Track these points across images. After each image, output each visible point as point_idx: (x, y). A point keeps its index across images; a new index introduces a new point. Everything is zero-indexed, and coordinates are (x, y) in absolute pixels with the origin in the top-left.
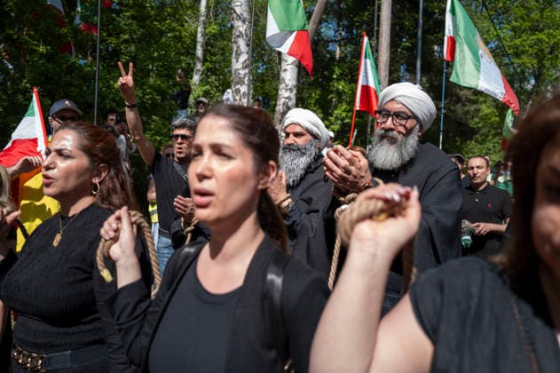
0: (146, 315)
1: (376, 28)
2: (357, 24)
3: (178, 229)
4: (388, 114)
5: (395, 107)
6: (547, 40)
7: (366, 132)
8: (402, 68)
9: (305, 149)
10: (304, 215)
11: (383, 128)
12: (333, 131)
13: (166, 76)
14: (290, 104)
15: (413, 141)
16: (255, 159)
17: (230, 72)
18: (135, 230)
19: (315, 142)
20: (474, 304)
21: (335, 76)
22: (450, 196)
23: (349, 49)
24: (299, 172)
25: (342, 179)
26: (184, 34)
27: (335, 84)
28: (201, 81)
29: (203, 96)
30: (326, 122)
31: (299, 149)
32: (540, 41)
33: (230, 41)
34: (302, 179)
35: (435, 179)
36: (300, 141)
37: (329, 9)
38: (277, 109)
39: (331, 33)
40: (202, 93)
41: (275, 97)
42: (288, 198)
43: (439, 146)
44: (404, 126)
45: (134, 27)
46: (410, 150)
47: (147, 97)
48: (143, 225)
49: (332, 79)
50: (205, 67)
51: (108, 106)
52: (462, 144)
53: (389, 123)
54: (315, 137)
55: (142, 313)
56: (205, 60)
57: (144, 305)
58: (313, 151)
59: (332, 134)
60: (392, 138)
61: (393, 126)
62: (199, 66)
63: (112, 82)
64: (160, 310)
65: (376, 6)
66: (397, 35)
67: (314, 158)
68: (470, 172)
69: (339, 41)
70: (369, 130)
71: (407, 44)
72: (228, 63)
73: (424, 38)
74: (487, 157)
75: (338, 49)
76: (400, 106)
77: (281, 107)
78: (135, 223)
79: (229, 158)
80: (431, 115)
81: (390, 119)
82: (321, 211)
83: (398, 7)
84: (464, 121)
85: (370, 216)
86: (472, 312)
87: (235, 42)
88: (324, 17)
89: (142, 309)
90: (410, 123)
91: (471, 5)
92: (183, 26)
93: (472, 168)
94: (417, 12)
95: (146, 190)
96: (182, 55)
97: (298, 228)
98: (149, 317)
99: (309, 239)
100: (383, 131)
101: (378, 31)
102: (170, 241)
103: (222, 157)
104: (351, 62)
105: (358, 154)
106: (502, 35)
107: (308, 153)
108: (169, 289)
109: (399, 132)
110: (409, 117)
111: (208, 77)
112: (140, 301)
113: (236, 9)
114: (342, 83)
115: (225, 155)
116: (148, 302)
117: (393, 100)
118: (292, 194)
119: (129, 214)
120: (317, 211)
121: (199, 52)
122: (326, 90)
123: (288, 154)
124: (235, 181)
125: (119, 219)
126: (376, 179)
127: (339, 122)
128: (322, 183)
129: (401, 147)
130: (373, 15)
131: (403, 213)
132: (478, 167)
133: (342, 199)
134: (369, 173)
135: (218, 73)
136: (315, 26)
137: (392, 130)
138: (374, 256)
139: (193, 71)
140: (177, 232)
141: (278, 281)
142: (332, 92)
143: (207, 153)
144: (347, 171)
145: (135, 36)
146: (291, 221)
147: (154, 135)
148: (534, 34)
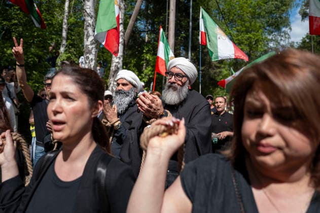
0: (21, 198)
1: (167, 26)
2: (156, 23)
3: (48, 140)
4: (172, 74)
5: (176, 70)
6: (253, 37)
7: (162, 83)
8: (182, 48)
9: (128, 93)
10: (127, 130)
11: (170, 82)
12: (144, 82)
13: (42, 47)
14: (119, 66)
15: (185, 89)
16: (89, 100)
17: (83, 46)
18: (15, 144)
19: (134, 89)
20: (213, 179)
21: (144, 51)
22: (205, 119)
23: (153, 36)
24: (125, 106)
25: (148, 111)
26: (54, 22)
27: (145, 56)
28: (66, 51)
29: (67, 60)
30: (140, 77)
31: (125, 93)
32: (250, 38)
33: (84, 28)
34: (127, 110)
35: (197, 110)
36: (126, 88)
37: (142, 13)
38: (111, 69)
39: (143, 27)
40: (65, 58)
41: (110, 62)
42: (118, 120)
43: (199, 92)
44: (181, 81)
45: (21, 16)
46: (184, 94)
47: (30, 60)
48: (20, 141)
49: (143, 53)
50: (68, 43)
51: (3, 65)
52: (213, 89)
53: (173, 79)
54: (134, 86)
55: (18, 197)
56: (67, 39)
57: (20, 192)
58: (133, 94)
59: (143, 84)
60: (175, 87)
61: (175, 81)
62: (64, 42)
63: (5, 50)
64: (30, 194)
65: (167, 14)
66: (178, 30)
67: (134, 98)
68: (216, 105)
69: (147, 31)
70: (164, 81)
71: (184, 35)
72: (82, 41)
73: (193, 33)
74: (225, 97)
75: (147, 36)
76: (179, 70)
77: (114, 68)
78: (15, 140)
79: (73, 100)
80: (195, 75)
81: (174, 77)
82: (136, 129)
83: (179, 14)
84: (214, 78)
85: (158, 134)
86: (212, 183)
87: (86, 29)
88: (138, 17)
89: (18, 195)
90: (184, 80)
91: (216, 16)
92: (54, 17)
93: (217, 102)
94: (189, 18)
95: (28, 117)
96: (54, 34)
97: (124, 138)
98: (23, 199)
99: (130, 144)
100: (170, 84)
101: (168, 27)
102: (43, 149)
103: (69, 100)
104: (154, 44)
105: (156, 96)
106: (232, 33)
107: (130, 95)
108: (37, 179)
109: (178, 84)
110: (183, 76)
111: (70, 49)
112: (17, 190)
113: (87, 10)
114: (149, 55)
115: (70, 98)
116: (23, 189)
117: (175, 66)
118: (121, 118)
119: (11, 135)
120: (134, 128)
121: (64, 34)
122: (140, 59)
123: (119, 95)
124: (77, 114)
125: (4, 138)
126: (166, 110)
127: (147, 77)
128: (137, 113)
129: (179, 92)
130: (165, 18)
131: (176, 132)
132: (220, 102)
133: (148, 122)
134: (162, 107)
135: (76, 46)
136: (133, 22)
137: (174, 83)
138: (160, 156)
139: (60, 45)
140: (48, 143)
141: (104, 171)
142: (143, 60)
143: (59, 97)
144: (150, 107)
145: (22, 21)
146: (120, 134)
147: (34, 83)
148: (247, 34)
